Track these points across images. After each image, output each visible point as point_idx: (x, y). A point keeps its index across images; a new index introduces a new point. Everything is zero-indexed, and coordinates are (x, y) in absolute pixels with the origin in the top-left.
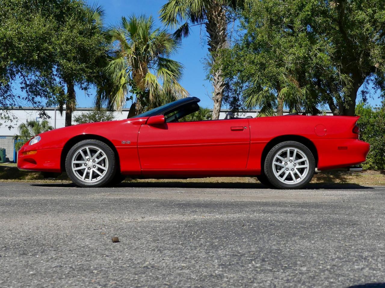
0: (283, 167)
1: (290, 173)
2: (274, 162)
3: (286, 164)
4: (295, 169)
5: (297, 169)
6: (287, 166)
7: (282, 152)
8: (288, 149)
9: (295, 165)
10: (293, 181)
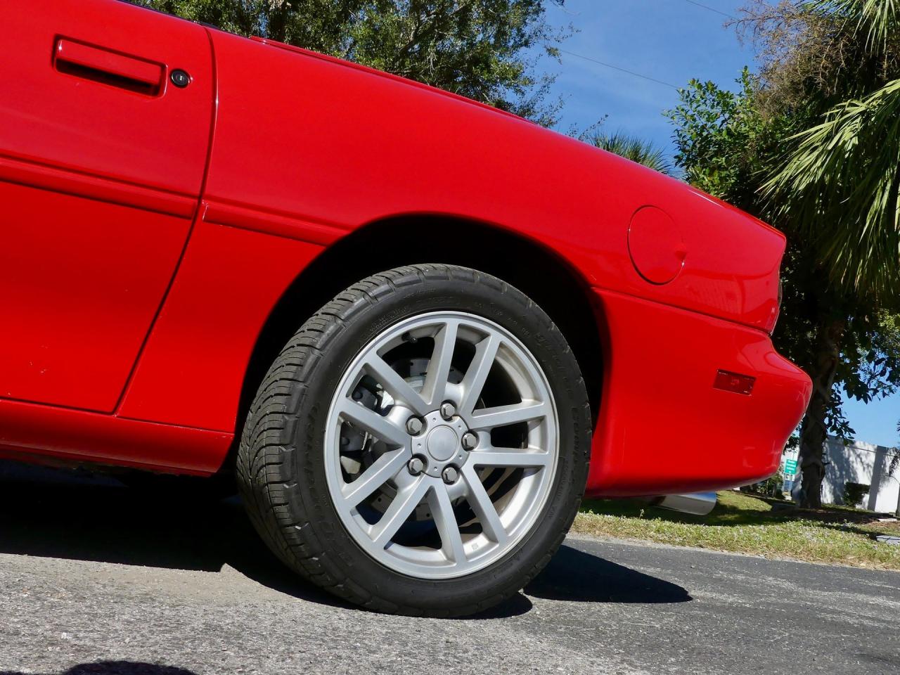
0: (392, 447)
1: (430, 493)
2: (341, 403)
3: (416, 423)
4: (468, 469)
5: (478, 468)
6: (418, 444)
7: (406, 335)
8: (451, 325)
9: (469, 437)
10: (438, 555)
